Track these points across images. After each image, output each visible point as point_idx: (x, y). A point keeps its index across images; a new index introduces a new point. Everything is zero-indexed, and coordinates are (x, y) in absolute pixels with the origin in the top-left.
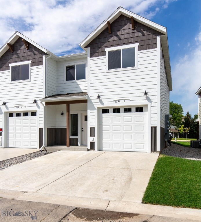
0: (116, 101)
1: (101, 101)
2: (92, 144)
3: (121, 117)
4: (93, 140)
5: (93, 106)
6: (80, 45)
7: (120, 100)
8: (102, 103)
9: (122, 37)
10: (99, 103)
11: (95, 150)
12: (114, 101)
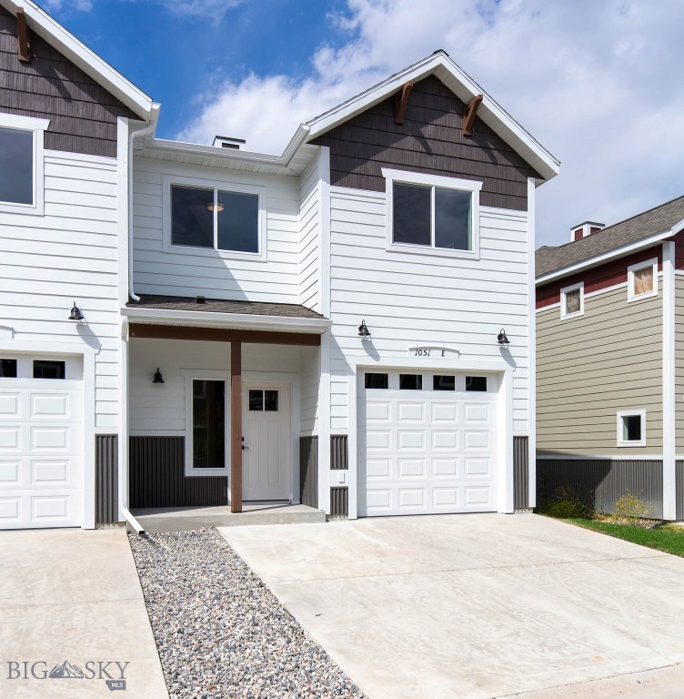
0: (418, 350)
1: (368, 346)
2: (339, 495)
3: (424, 405)
4: (344, 482)
5: (342, 358)
6: (306, 128)
7: (430, 349)
8: (373, 353)
9: (434, 147)
10: (364, 353)
11: (350, 517)
12: (411, 350)
